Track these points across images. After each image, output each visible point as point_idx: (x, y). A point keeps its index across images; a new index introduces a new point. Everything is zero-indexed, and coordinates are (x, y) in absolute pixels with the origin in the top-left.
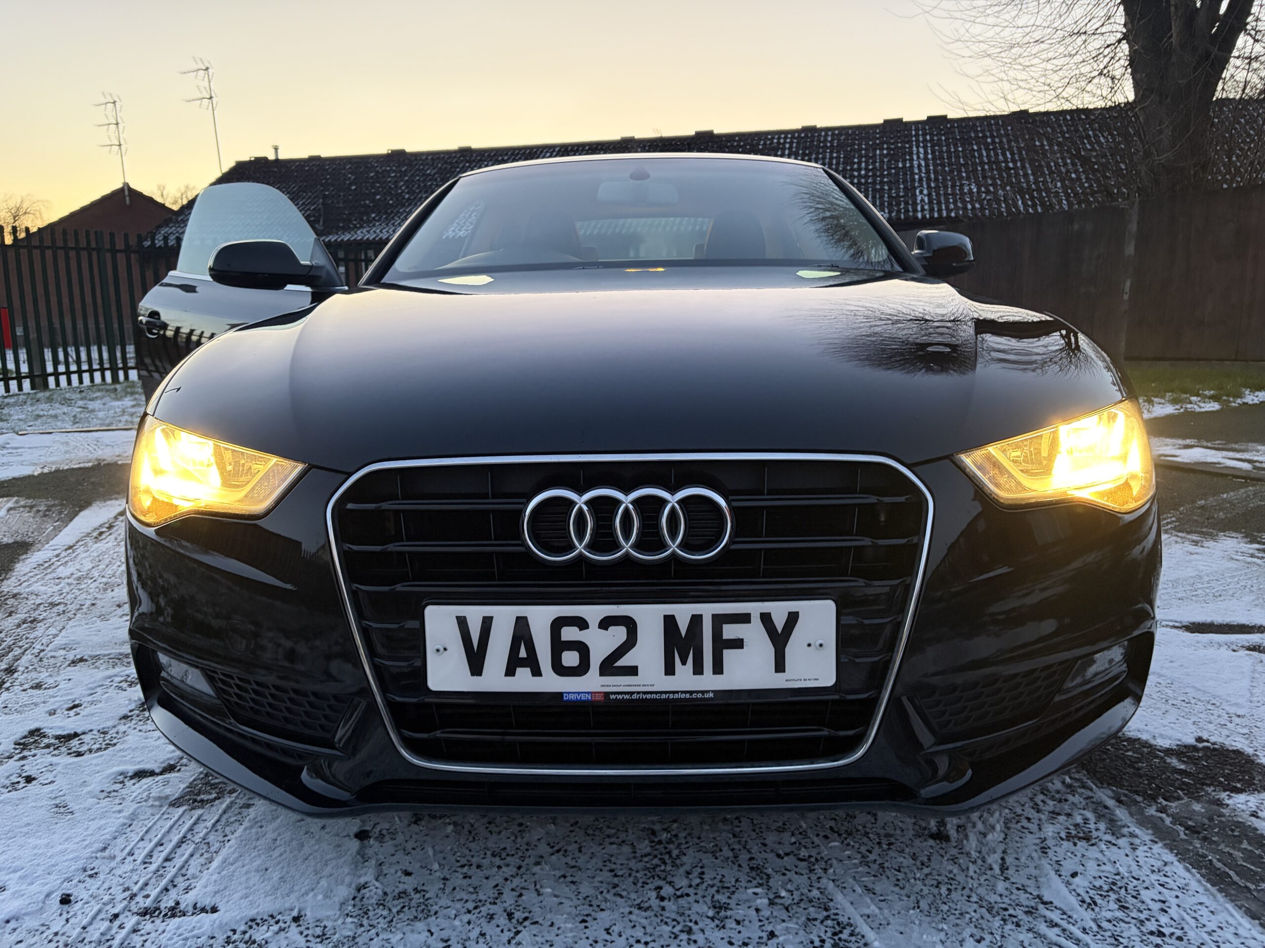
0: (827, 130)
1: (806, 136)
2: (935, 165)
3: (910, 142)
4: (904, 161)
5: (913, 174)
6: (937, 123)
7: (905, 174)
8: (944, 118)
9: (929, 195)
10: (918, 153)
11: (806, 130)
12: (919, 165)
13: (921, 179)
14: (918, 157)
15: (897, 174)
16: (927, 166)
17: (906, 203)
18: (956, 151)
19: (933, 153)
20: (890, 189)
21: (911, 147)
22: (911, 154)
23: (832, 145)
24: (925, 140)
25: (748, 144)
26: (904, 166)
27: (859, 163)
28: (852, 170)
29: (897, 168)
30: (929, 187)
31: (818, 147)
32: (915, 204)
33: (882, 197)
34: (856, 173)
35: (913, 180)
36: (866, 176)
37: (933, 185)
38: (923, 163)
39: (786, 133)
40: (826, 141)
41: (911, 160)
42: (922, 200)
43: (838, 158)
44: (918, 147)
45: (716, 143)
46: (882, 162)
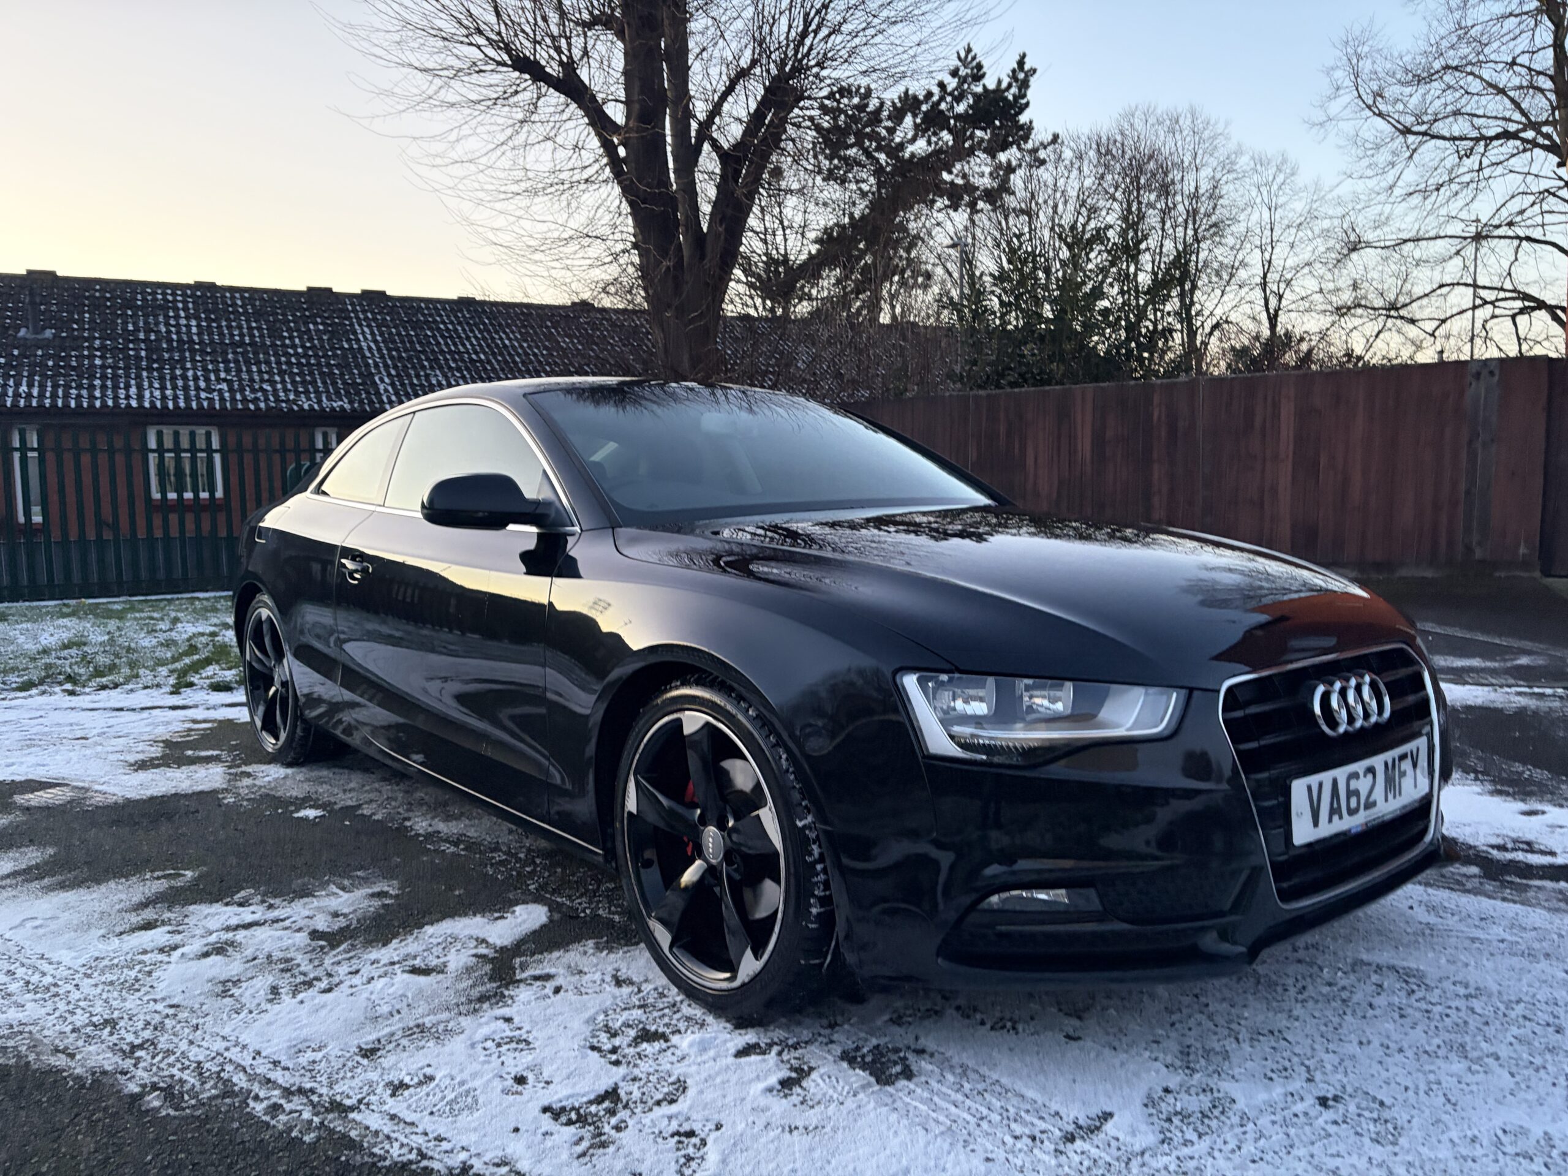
0: (233, 290)
1: (204, 295)
2: (389, 350)
3: (350, 318)
4: (349, 341)
5: (364, 357)
6: (373, 299)
7: (355, 357)
8: (382, 294)
9: (393, 384)
10: (363, 333)
11: (199, 285)
12: (370, 348)
13: (376, 365)
14: (366, 339)
15: (345, 356)
16: (379, 349)
17: (368, 393)
18: (408, 335)
19: (382, 334)
20: (342, 375)
21: (352, 325)
22: (355, 333)
23: (246, 312)
24: (366, 319)
25: (119, 297)
26: (351, 348)
27: (291, 338)
28: (284, 345)
29: (342, 348)
30: (389, 375)
31: (226, 311)
32: (378, 393)
33: (334, 384)
34: (291, 351)
35: (367, 365)
36: (305, 355)
37: (393, 372)
38: (373, 345)
39: (175, 287)
40: (234, 305)
41: (358, 340)
42: (386, 390)
43: (259, 329)
44: (361, 325)
45: (66, 290)
46: (320, 339)
